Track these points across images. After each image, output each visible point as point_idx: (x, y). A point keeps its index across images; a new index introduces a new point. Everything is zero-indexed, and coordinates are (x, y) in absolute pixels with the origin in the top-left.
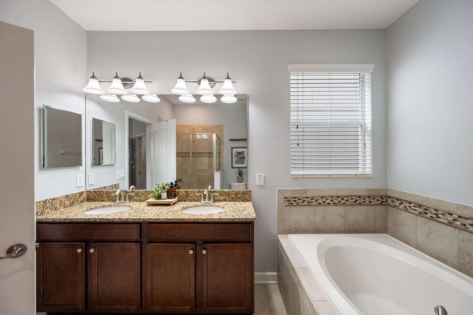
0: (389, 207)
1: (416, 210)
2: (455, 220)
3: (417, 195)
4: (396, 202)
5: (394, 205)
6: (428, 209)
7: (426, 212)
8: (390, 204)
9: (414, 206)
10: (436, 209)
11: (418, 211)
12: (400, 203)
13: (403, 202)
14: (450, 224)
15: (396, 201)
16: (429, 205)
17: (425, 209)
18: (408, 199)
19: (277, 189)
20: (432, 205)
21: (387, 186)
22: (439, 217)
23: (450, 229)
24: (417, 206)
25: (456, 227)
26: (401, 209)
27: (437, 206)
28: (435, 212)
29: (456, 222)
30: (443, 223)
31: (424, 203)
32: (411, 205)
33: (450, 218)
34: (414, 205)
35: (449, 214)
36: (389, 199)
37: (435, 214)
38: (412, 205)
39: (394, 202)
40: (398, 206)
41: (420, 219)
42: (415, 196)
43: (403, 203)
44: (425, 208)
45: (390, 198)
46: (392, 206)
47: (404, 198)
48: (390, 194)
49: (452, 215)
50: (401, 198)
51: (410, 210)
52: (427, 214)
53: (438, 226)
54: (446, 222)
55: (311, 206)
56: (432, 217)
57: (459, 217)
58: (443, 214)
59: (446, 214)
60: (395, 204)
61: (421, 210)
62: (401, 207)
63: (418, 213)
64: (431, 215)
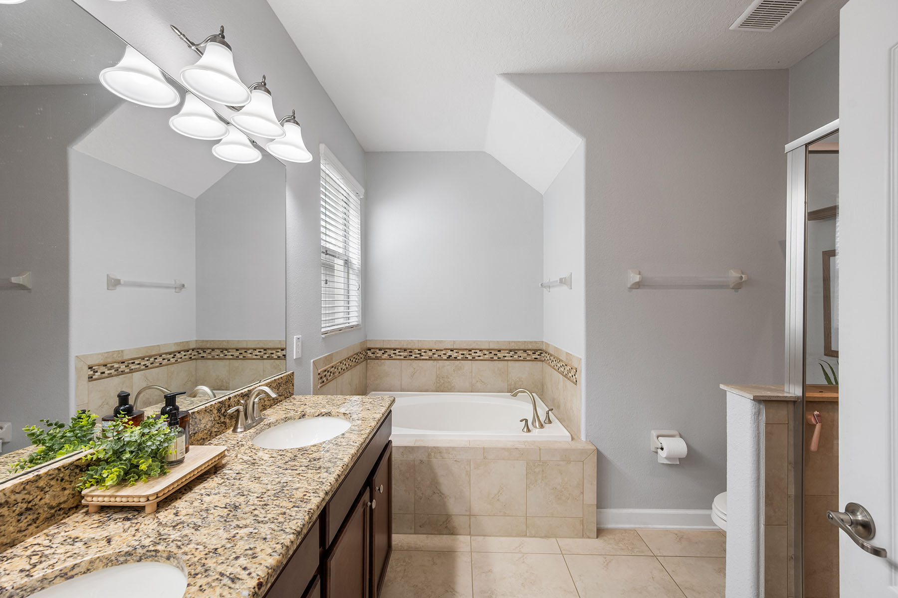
0: (369, 361)
1: (401, 356)
2: (434, 354)
3: (402, 340)
4: (378, 353)
5: (376, 357)
6: (412, 351)
7: (411, 354)
8: (371, 357)
9: (399, 352)
10: (419, 349)
11: (403, 355)
12: (383, 352)
13: (386, 350)
14: (430, 358)
15: (378, 351)
16: (414, 347)
17: (410, 352)
18: (393, 346)
19: (312, 361)
20: (416, 346)
21: (366, 336)
22: (422, 356)
23: (430, 362)
24: (402, 351)
25: (435, 360)
26: (385, 359)
27: (420, 347)
28: (419, 352)
29: (435, 356)
30: (426, 360)
31: (409, 347)
32: (395, 352)
33: (430, 354)
34: (399, 350)
35: (429, 350)
36: (368, 351)
37: (419, 354)
38: (397, 352)
39: (376, 353)
40: (381, 357)
41: (405, 363)
42: (400, 341)
43: (386, 352)
44: (410, 350)
45: (370, 350)
46: (374, 359)
47: (388, 347)
48: (369, 346)
49: (431, 350)
50: (385, 347)
51: (395, 357)
52: (412, 356)
53: (421, 363)
54: (428, 358)
55: (336, 378)
56: (416, 357)
57: (437, 350)
58: (425, 352)
59: (428, 351)
60: (378, 355)
61: (406, 354)
62: (386, 355)
63: (403, 357)
64: (415, 356)
